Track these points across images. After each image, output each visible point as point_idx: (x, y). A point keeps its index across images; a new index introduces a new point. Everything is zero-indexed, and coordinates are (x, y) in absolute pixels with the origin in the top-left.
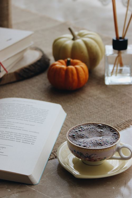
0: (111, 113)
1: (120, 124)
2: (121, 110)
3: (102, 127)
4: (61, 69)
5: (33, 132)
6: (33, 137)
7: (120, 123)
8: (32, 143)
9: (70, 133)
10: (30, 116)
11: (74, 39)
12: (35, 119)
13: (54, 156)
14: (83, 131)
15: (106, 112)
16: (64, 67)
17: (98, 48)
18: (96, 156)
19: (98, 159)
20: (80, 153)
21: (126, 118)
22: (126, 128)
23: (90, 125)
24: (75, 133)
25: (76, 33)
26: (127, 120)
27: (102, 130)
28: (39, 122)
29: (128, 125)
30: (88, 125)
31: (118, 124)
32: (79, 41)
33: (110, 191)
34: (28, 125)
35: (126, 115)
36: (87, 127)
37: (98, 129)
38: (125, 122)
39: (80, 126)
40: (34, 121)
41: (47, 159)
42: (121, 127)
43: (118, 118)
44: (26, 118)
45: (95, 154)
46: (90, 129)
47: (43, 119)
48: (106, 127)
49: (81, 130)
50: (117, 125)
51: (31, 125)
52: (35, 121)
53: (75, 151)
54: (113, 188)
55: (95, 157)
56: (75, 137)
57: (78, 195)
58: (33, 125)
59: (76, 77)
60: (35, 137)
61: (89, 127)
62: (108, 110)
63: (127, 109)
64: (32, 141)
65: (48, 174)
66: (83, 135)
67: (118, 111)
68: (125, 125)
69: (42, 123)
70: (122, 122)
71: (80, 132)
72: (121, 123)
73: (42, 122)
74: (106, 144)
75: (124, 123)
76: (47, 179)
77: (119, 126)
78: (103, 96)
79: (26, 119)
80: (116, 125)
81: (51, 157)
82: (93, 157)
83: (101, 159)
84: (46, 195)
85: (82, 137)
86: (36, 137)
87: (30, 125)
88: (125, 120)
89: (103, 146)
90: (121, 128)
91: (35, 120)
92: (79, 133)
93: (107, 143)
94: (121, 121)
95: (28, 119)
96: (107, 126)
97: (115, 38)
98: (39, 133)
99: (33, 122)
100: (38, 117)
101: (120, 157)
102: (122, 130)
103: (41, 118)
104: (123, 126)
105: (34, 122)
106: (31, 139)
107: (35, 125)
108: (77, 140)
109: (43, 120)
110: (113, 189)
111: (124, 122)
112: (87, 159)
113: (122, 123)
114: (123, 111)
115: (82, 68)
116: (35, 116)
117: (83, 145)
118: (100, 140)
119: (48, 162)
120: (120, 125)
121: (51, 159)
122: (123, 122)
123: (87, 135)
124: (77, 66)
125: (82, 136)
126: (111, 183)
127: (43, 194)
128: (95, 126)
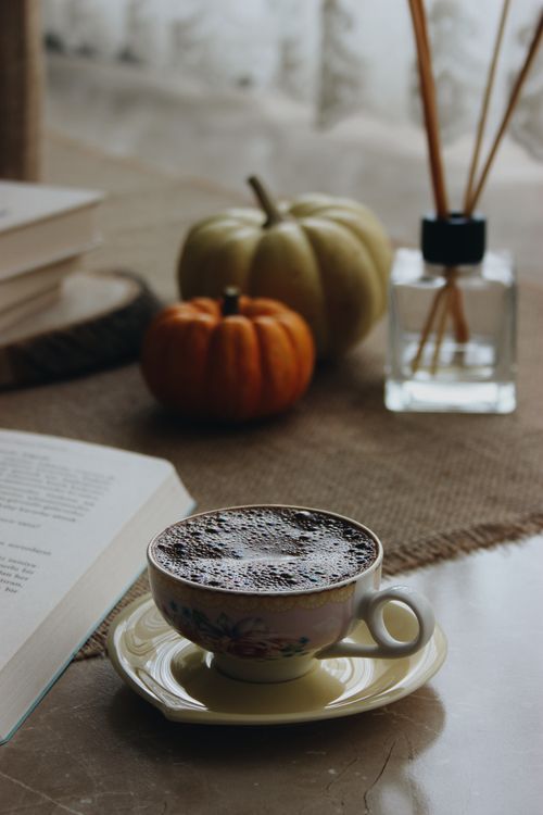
0: (384, 507)
1: (416, 546)
2: (433, 496)
3: (312, 521)
4: (193, 326)
5: (23, 548)
6: (21, 567)
7: (415, 539)
8: (11, 587)
9: (169, 537)
10: (30, 492)
11: (267, 225)
12: (44, 504)
13: (99, 645)
14: (227, 532)
15: (366, 503)
16: (209, 319)
17: (365, 261)
18: (261, 627)
19: (271, 640)
20: (195, 612)
21: (448, 524)
22: (440, 559)
23: (259, 515)
24: (187, 537)
25: (283, 207)
26: (449, 531)
27: (308, 534)
28: (62, 514)
29: (450, 549)
30: (252, 513)
31: (406, 543)
32: (290, 230)
33: (313, 781)
34: (12, 522)
35: (450, 515)
36: (244, 520)
37: (293, 530)
38: (438, 537)
39: (218, 514)
40: (39, 509)
41: (69, 657)
42: (418, 554)
43: (414, 522)
44: (7, 497)
45: (259, 620)
46: (259, 526)
47: (80, 508)
48: (331, 523)
49: (215, 528)
50: (403, 549)
51: (25, 524)
52: (47, 511)
53: (174, 606)
54: (332, 771)
55: (259, 632)
56: (183, 553)
57: (167, 792)
58: (34, 526)
59: (253, 363)
60: (29, 568)
61: (255, 520)
62: (377, 495)
63: (457, 494)
64: (12, 579)
65: (56, 709)
66: (220, 548)
67: (417, 500)
68: (436, 547)
69: (74, 520)
70: (423, 537)
71: (210, 535)
72: (422, 539)
73: (72, 516)
74: (312, 580)
75: (434, 543)
76: (49, 727)
77: (409, 550)
78: (366, 447)
79: (9, 501)
80: (397, 546)
81: (89, 651)
82: (249, 633)
83: (285, 645)
84: (27, 784)
85: (215, 553)
86: (34, 566)
87: (20, 523)
88: (441, 531)
89: (294, 587)
90: (416, 558)
91: (46, 508)
92: (206, 538)
93: (314, 577)
94: (421, 533)
95: (15, 501)
96: (333, 521)
97: (431, 214)
98: (49, 554)
99: (35, 512)
100: (62, 498)
101: (373, 645)
102: (420, 569)
103: (75, 501)
104: (424, 551)
105: (42, 513)
106: (8, 571)
107: (39, 526)
108: (189, 562)
109: (78, 511)
110: (331, 775)
111: (437, 540)
112: (226, 640)
113: (423, 543)
114: (439, 502)
115: (286, 329)
116: (48, 495)
117: (209, 578)
118: (291, 567)
119: (71, 668)
120: (415, 550)
121: (88, 657)
122: (431, 539)
123: (240, 548)
124: (265, 321)
125: (216, 549)
126: (324, 753)
127: (14, 780)
128: (283, 517)
